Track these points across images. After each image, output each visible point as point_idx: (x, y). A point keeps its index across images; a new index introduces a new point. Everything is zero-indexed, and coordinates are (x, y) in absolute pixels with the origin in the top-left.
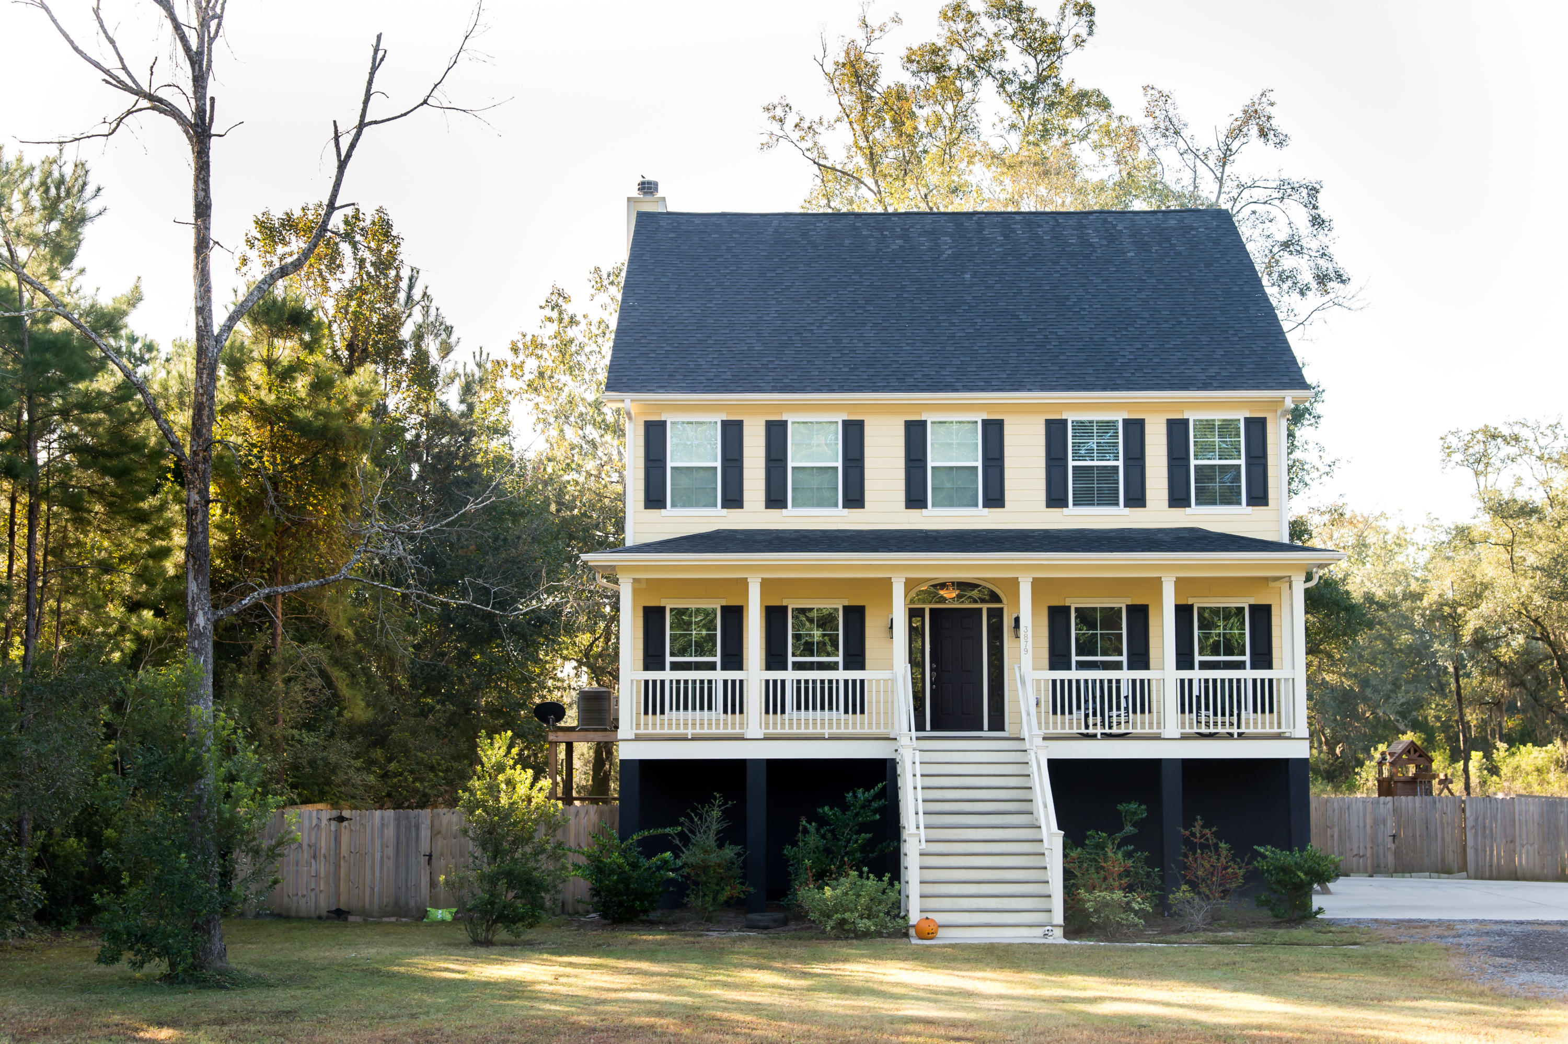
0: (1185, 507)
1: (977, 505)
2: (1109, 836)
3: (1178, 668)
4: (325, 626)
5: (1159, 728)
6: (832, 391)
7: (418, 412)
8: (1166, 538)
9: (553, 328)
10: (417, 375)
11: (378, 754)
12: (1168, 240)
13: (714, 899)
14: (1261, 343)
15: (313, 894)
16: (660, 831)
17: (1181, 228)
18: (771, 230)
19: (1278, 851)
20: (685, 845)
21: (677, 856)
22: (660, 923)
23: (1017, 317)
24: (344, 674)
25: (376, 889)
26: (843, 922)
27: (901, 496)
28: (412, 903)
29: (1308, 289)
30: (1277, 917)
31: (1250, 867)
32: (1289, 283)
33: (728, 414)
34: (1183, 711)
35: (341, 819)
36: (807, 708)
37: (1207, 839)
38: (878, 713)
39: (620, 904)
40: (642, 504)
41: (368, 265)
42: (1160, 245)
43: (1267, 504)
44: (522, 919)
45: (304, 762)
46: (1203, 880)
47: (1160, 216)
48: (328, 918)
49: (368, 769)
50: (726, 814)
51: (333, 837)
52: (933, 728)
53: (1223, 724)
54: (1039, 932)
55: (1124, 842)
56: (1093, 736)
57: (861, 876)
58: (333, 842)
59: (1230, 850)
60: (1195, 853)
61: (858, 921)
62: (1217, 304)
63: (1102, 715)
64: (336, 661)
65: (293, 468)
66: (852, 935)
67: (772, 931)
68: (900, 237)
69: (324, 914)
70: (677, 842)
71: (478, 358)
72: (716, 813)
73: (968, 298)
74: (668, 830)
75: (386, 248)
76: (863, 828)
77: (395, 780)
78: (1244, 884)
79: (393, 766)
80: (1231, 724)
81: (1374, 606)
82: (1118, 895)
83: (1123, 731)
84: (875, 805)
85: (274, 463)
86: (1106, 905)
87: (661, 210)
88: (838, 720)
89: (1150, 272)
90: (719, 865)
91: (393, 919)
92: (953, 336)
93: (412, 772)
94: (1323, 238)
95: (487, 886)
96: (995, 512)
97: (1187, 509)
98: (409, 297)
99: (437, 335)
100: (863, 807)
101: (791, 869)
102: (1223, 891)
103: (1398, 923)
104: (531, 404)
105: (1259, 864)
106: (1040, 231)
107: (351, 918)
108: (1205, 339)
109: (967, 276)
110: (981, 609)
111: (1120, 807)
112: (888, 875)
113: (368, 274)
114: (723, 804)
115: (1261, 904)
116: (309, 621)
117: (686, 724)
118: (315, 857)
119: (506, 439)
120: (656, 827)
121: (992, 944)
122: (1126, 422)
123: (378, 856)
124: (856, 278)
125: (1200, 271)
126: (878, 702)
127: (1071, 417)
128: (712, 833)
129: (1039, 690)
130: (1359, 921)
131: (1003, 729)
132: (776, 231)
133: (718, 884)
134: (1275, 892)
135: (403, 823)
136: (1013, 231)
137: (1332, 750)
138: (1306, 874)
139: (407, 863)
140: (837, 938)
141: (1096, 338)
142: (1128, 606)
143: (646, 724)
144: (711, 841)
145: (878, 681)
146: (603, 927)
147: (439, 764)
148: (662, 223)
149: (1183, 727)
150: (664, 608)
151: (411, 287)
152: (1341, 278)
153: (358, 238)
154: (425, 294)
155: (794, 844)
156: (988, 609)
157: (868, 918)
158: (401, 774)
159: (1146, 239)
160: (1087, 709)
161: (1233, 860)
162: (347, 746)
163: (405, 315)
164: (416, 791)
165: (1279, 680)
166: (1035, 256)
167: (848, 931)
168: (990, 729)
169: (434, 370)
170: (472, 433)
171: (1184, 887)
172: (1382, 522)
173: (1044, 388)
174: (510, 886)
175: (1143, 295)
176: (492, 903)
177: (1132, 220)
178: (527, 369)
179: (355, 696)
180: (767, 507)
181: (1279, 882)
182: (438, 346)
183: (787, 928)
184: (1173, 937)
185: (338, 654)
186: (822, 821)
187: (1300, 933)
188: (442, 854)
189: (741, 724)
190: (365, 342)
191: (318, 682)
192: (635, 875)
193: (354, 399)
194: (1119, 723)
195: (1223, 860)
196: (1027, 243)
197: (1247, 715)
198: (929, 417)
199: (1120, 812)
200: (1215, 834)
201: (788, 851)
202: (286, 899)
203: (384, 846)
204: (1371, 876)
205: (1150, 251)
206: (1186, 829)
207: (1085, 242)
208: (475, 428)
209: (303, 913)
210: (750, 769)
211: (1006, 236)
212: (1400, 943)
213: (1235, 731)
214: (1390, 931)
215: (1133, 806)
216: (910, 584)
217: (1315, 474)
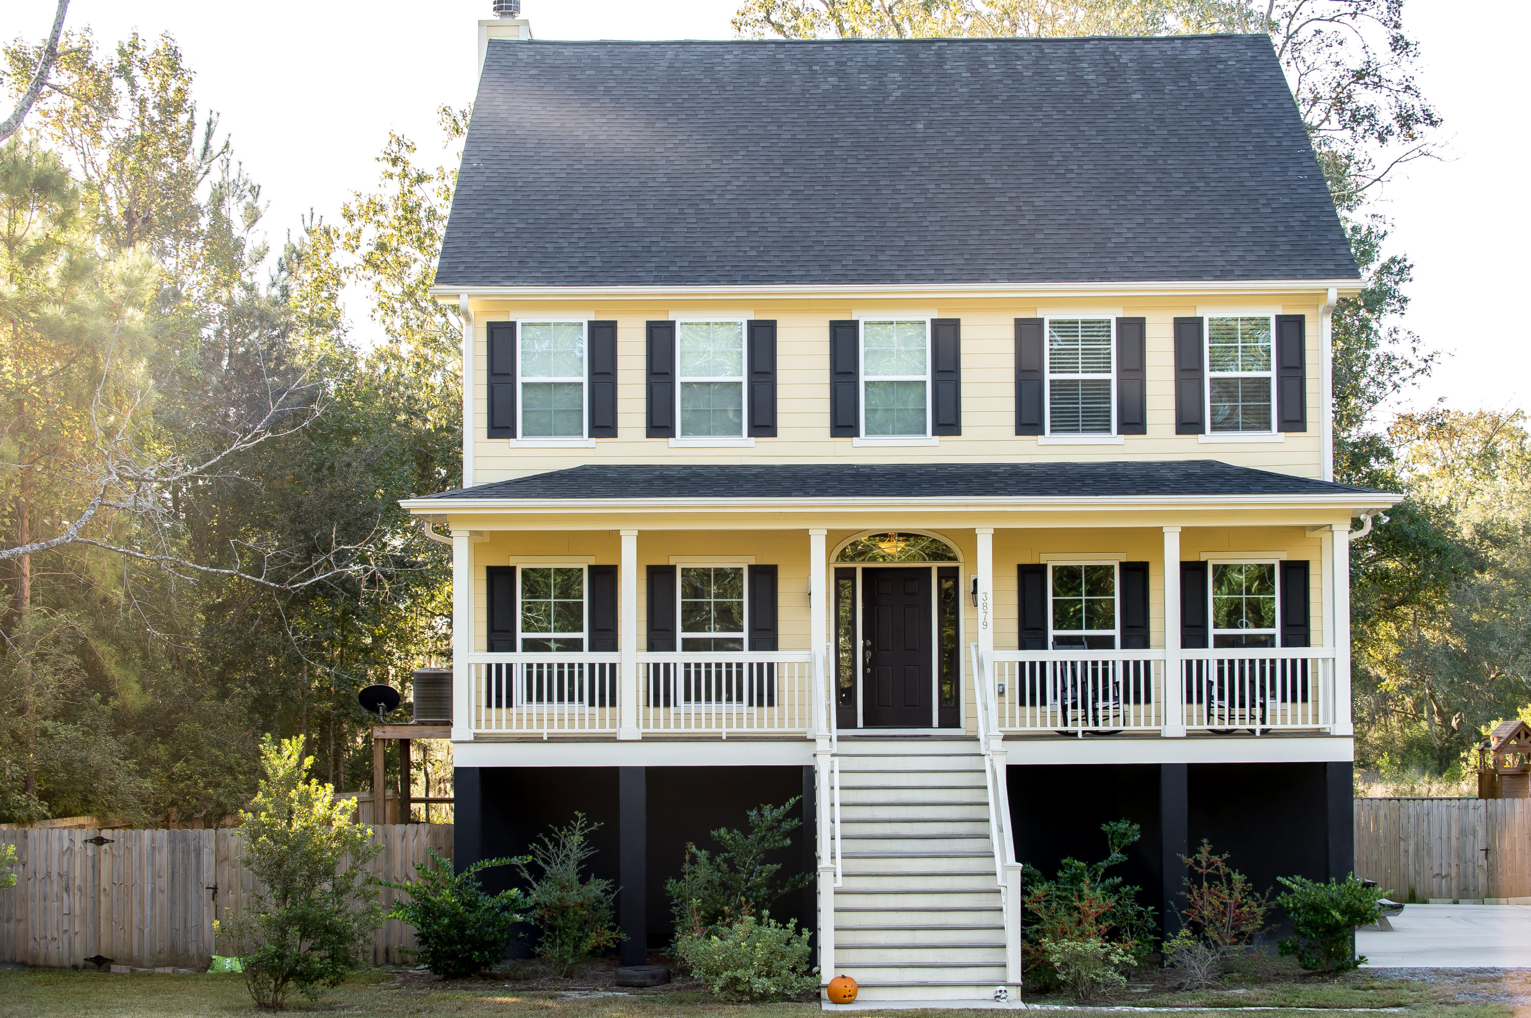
0: (1197, 433)
1: (924, 432)
2: (1089, 865)
3: (1184, 646)
4: (88, 586)
5: (1158, 723)
6: (734, 282)
7: (218, 300)
8: (1170, 475)
9: (394, 188)
10: (215, 252)
11: (161, 751)
12: (1187, 77)
13: (576, 947)
14: (1300, 216)
15: (66, 937)
16: (505, 861)
17: (1205, 60)
18: (664, 64)
19: (1309, 883)
20: (537, 880)
21: (527, 894)
22: (507, 977)
23: (980, 181)
24: (112, 649)
25: (147, 931)
26: (735, 981)
27: (825, 420)
28: (193, 949)
29: (1390, 132)
30: (1305, 968)
31: (1273, 904)
32: (1365, 124)
33: (597, 312)
34: (1190, 701)
35: (100, 841)
36: (698, 699)
37: (1217, 868)
38: (791, 705)
39: (453, 955)
40: (485, 432)
41: (150, 106)
42: (1175, 83)
43: (1304, 429)
44: (321, 976)
45: (57, 765)
46: (1211, 922)
47: (1178, 44)
48: (85, 967)
49: (143, 773)
50: (590, 839)
51: (90, 864)
52: (867, 724)
53: (1242, 717)
54: (990, 993)
55: (1110, 872)
56: (1074, 735)
57: (759, 922)
58: (90, 870)
59: (1246, 882)
60: (1200, 886)
61: (754, 979)
62: (1246, 164)
63: (1085, 706)
64: (102, 633)
65: (40, 381)
66: (747, 998)
67: (650, 990)
68: (833, 74)
69: (81, 962)
70: (526, 874)
71: (308, 223)
72: (577, 838)
73: (919, 155)
74: (515, 860)
75: (174, 84)
76: (771, 856)
77: (182, 785)
78: (1263, 927)
79: (178, 767)
80: (1252, 717)
81: (1487, 543)
82: (1094, 945)
83: (1111, 728)
84: (786, 826)
85: (17, 375)
86: (1078, 957)
87: (525, 37)
88: (740, 714)
89: (1160, 120)
90: (582, 905)
91: (169, 970)
92: (896, 207)
93: (204, 775)
94: (1407, 66)
95: (275, 935)
96: (948, 441)
97: (1200, 437)
98: (206, 148)
99: (241, 198)
100: (770, 829)
101: (675, 910)
102: (1235, 936)
103: (1463, 974)
104: (371, 285)
105: (1282, 899)
106: (1019, 66)
107: (115, 968)
108: (1227, 211)
109: (920, 126)
110: (929, 570)
111: (1105, 827)
112: (794, 921)
113: (151, 120)
114: (587, 827)
115: (1285, 951)
116: (67, 580)
117: (540, 720)
118: (67, 889)
119: (334, 332)
120: (500, 856)
121: (925, 1010)
122: (1121, 322)
123: (148, 889)
124: (773, 128)
125: (1226, 119)
126: (791, 691)
127: (1048, 315)
128: (572, 865)
129: (1001, 674)
130: (1413, 972)
131: (957, 725)
132: (671, 66)
133: (580, 929)
134: (1304, 935)
135: (180, 846)
136: (984, 65)
137: (1446, 721)
138: (1343, 913)
139: (185, 898)
140: (728, 1001)
141: (1084, 210)
142: (1121, 564)
143: (489, 720)
144: (571, 872)
145: (791, 664)
146: (432, 984)
147: (239, 764)
148: (521, 55)
149: (1190, 722)
150: (513, 569)
151: (209, 135)
152: (1431, 120)
153: (136, 71)
154: (227, 146)
155: (680, 877)
156: (939, 569)
157: (768, 976)
158: (190, 778)
159: (1158, 75)
160: (1064, 699)
161: (1251, 894)
162: (113, 744)
163: (202, 171)
164: (209, 799)
165: (1315, 661)
166: (1010, 98)
167: (742, 993)
168: (941, 725)
169: (239, 245)
170: (289, 327)
171: (1185, 932)
172: (1520, 423)
173: (1013, 277)
174: (305, 934)
175: (1149, 152)
176: (281, 957)
177: (1141, 50)
178: (364, 240)
179: (127, 676)
180: (649, 436)
181: (1307, 923)
182: (242, 211)
183: (668, 986)
184: (1166, 997)
185: (105, 622)
186: (716, 847)
187: (1332, 989)
188: (230, 887)
189: (613, 720)
190: (146, 208)
191: (72, 661)
192: (472, 917)
193: (121, 289)
194: (1106, 718)
195: (1237, 895)
196: (1000, 81)
197: (1275, 706)
198: (861, 316)
199: (1104, 835)
200: (1227, 862)
201: (672, 886)
202: (31, 943)
203: (156, 875)
204: (1456, 902)
205: (1161, 91)
206: (1190, 856)
207: (1077, 80)
208: (293, 318)
209: (54, 961)
210: (623, 778)
211: (973, 72)
212: (1456, 1004)
213: (1258, 727)
214: (1448, 987)
215: (1123, 826)
216: (832, 537)
217: (1406, 372)
